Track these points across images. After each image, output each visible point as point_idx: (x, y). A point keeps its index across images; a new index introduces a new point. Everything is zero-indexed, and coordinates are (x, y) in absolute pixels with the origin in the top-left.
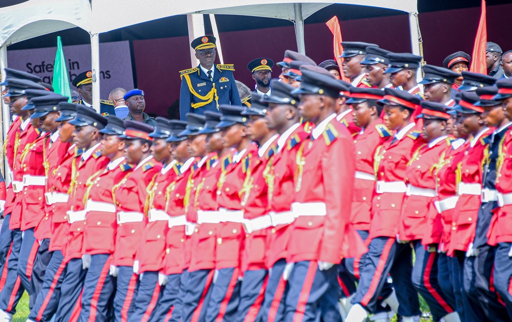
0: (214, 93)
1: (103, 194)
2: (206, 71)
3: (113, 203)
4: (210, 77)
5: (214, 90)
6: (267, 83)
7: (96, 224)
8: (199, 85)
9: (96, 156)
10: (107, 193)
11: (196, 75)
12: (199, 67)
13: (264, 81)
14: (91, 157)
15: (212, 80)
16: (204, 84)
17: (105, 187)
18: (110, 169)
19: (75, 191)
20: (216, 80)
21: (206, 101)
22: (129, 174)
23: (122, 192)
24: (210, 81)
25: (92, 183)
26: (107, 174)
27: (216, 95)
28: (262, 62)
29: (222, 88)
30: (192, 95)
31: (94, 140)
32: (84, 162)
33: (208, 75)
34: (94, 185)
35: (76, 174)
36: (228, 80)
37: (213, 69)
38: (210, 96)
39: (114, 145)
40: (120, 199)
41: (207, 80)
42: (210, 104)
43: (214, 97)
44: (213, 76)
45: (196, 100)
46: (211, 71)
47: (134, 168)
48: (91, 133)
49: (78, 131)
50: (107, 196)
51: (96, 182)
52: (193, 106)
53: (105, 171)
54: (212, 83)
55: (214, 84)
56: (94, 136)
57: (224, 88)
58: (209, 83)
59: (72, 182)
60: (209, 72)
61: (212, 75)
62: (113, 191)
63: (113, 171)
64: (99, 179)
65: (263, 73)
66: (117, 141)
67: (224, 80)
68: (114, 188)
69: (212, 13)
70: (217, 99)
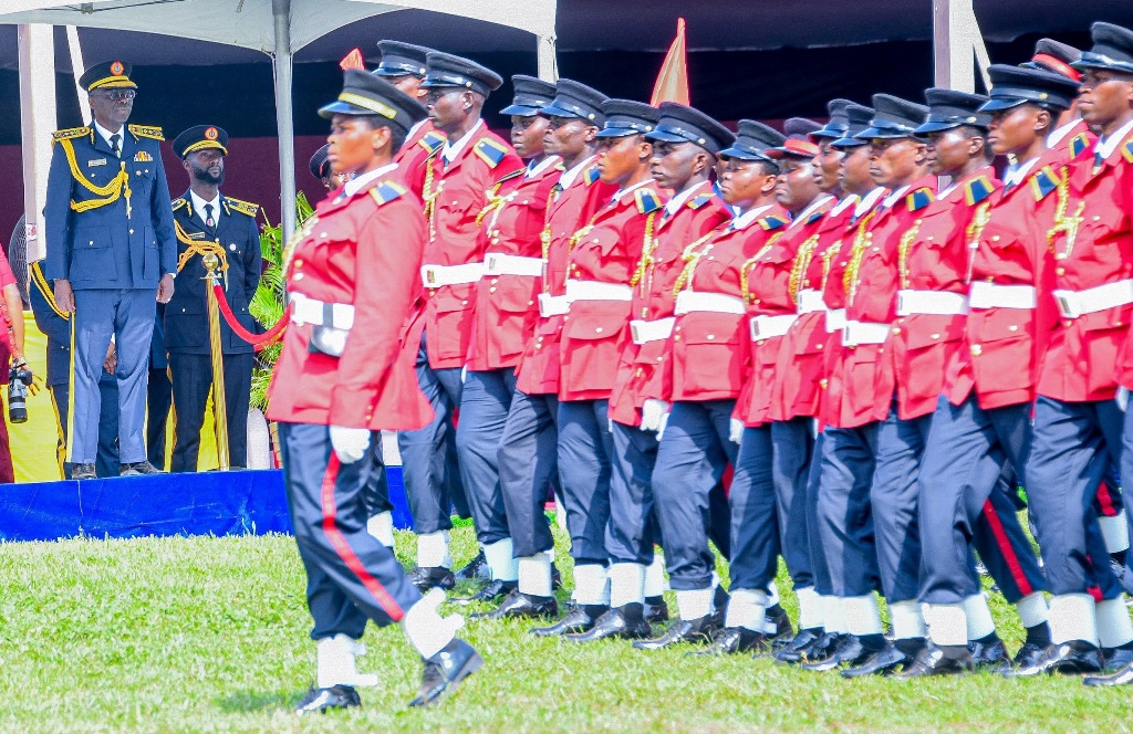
0: (123, 184)
1: (721, 277)
2: (106, 134)
3: (741, 297)
4: (115, 148)
5: (123, 176)
6: (218, 175)
7: (705, 338)
8: (91, 163)
9: (694, 206)
10: (731, 274)
11: (86, 141)
12: (92, 126)
13: (211, 172)
14: (685, 207)
15: (119, 156)
16: (103, 162)
17: (727, 261)
18: (737, 227)
19: (651, 277)
20: (129, 155)
21: (106, 197)
22: (777, 237)
23: (762, 273)
24: (116, 157)
25: (697, 256)
26: (729, 236)
27: (126, 187)
28: (207, 134)
29: (139, 173)
30: (75, 184)
31: (696, 174)
32: (670, 218)
33: (110, 144)
34: (704, 259)
35: (652, 243)
36: (151, 159)
37: (121, 132)
38: (114, 188)
39: (752, 182)
40: (759, 287)
41: (109, 153)
42: (114, 204)
43: (123, 191)
44: (121, 147)
45: (83, 194)
46: (119, 136)
47: (788, 225)
48: (691, 159)
49: (666, 153)
50: (729, 280)
51: (705, 252)
52: (75, 206)
53: (727, 231)
54: (120, 160)
55: (123, 163)
56: (698, 165)
57: (144, 175)
58: (112, 160)
59: (643, 259)
60: (115, 139)
61: (120, 144)
62: (743, 271)
63: (744, 231)
64: (711, 246)
65: (210, 157)
66: (760, 175)
67: (143, 157)
68: (745, 265)
69: (72, 24)
70: (128, 194)
